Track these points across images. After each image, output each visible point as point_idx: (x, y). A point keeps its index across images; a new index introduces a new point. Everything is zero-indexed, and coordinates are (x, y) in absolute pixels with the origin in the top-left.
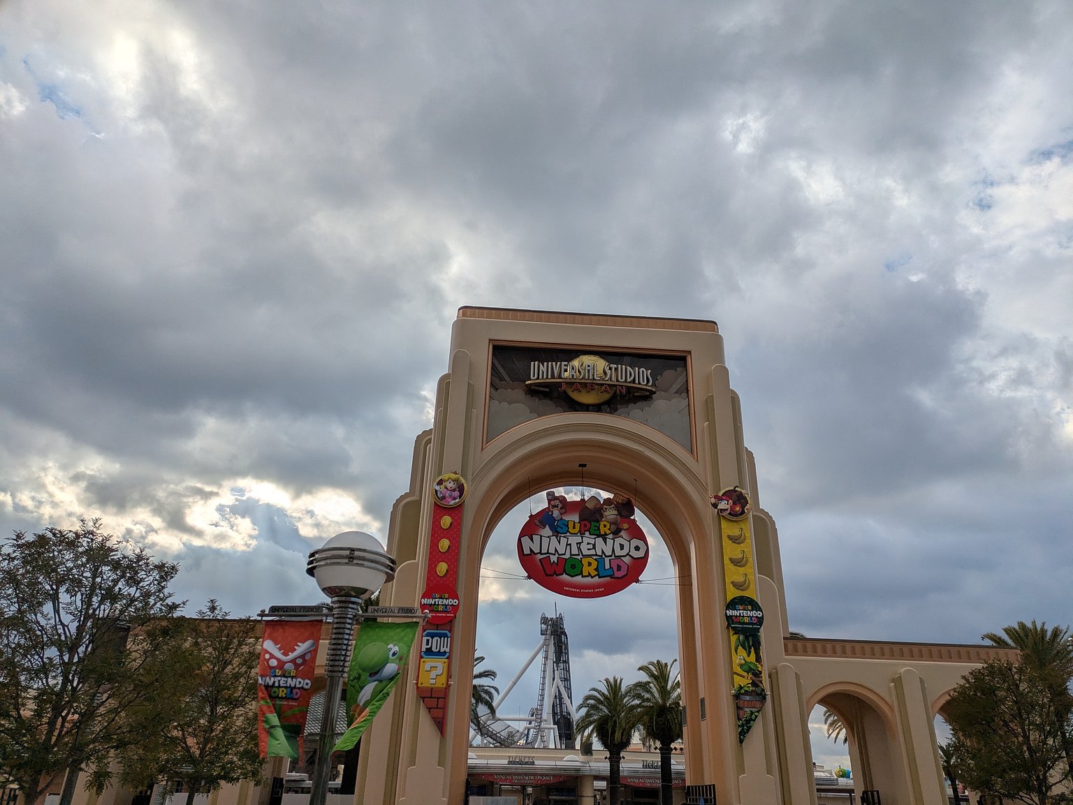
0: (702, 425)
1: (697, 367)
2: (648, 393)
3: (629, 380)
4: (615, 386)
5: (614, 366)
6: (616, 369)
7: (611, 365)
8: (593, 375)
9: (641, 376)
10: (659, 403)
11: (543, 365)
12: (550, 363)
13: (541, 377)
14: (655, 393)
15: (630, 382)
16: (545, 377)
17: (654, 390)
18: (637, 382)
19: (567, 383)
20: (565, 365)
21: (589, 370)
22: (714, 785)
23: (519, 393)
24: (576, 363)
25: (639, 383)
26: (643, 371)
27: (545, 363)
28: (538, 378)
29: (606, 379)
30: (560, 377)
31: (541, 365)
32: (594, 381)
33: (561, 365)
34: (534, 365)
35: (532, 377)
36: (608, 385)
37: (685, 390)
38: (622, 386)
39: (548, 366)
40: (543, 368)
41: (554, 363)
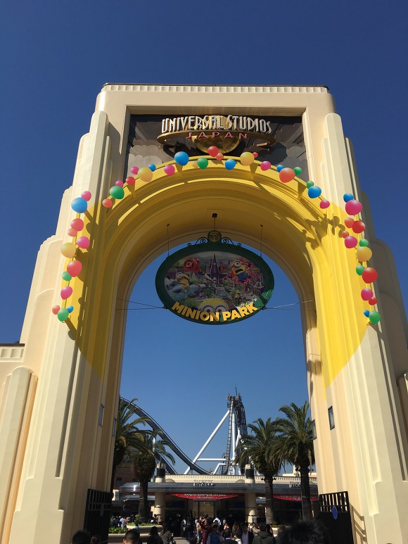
3: (249, 128)
4: (238, 133)
6: (238, 120)
7: (233, 117)
8: (217, 125)
9: (261, 125)
11: (172, 120)
12: (178, 119)
13: (170, 130)
15: (251, 130)
18: (257, 130)
20: (193, 119)
22: (346, 493)
26: (263, 122)
27: (174, 119)
28: (168, 131)
29: (229, 128)
30: (187, 129)
31: (170, 120)
32: (218, 130)
33: (188, 119)
34: (165, 121)
35: (163, 131)
36: (231, 132)
37: (300, 141)
38: (244, 133)
39: (176, 120)
40: (172, 122)
41: (182, 118)
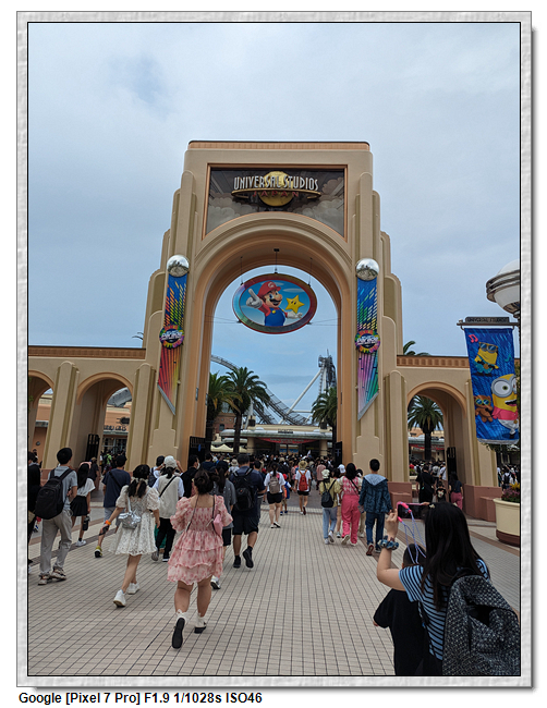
0: (351, 216)
1: (351, 177)
2: (316, 196)
3: (301, 187)
4: (292, 191)
5: (291, 177)
6: (292, 179)
7: (289, 177)
8: (276, 184)
9: (310, 184)
10: (324, 204)
11: (243, 179)
13: (241, 188)
15: (302, 189)
16: (243, 187)
17: (320, 194)
18: (307, 188)
19: (258, 191)
20: (257, 179)
21: (273, 181)
22: (342, 442)
23: (229, 201)
26: (312, 180)
28: (239, 189)
29: (286, 187)
30: (253, 187)
31: (241, 179)
32: (276, 189)
33: (254, 178)
34: (237, 179)
35: (235, 188)
36: (287, 191)
37: (341, 194)
38: (296, 191)
39: (245, 179)
41: (250, 177)
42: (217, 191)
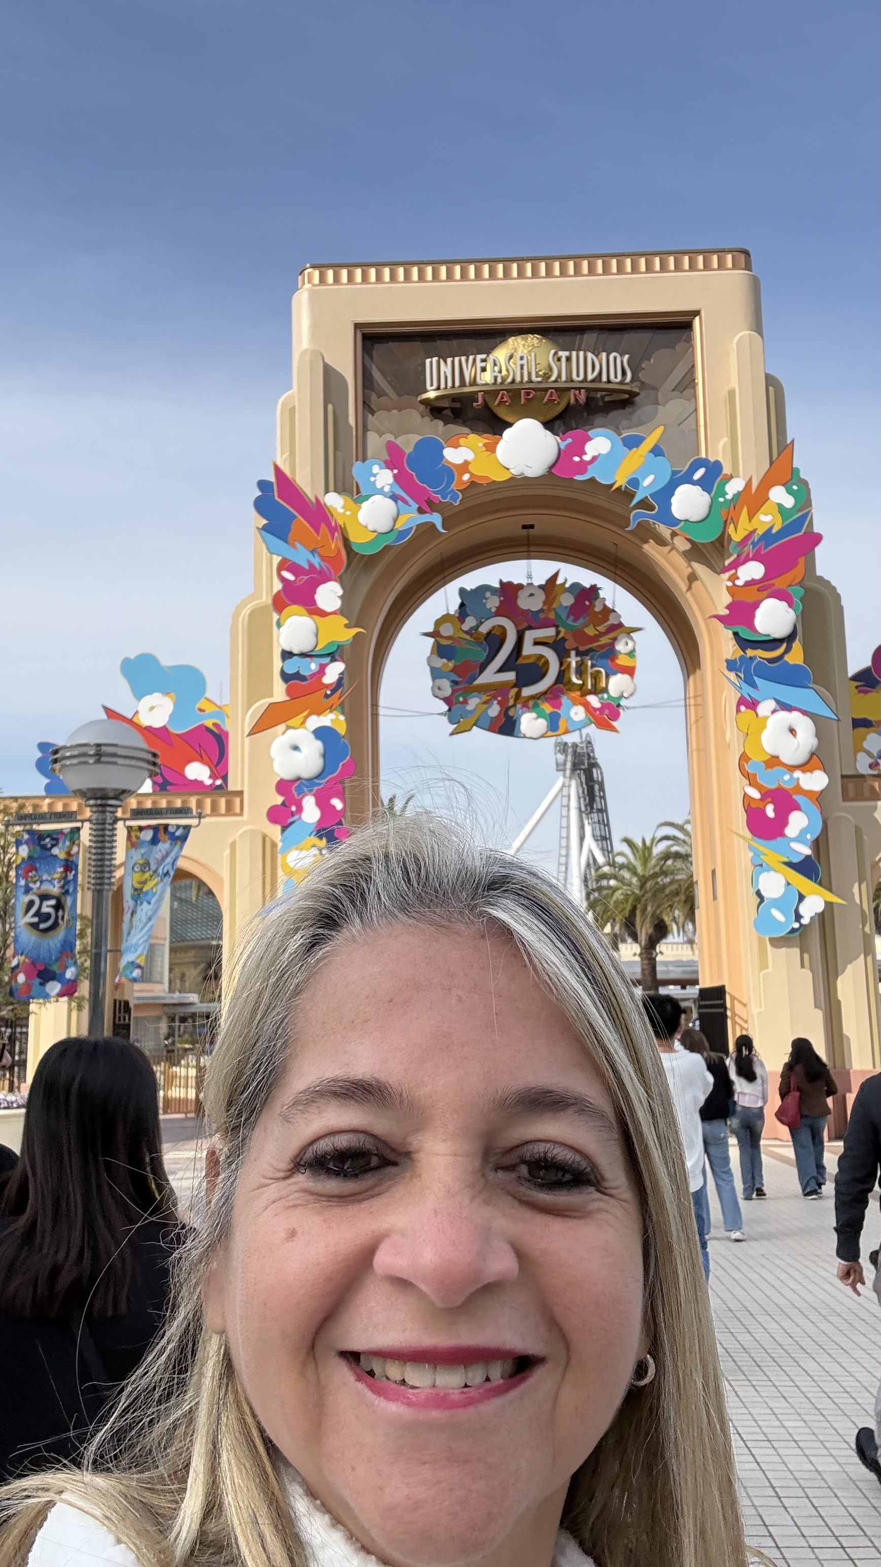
0: (715, 444)
1: (710, 337)
2: (627, 396)
3: (591, 377)
4: (569, 389)
5: (563, 354)
6: (569, 359)
7: (561, 353)
8: (529, 374)
9: (611, 367)
10: (647, 412)
11: (445, 362)
13: (443, 386)
14: (638, 394)
15: (593, 381)
16: (450, 384)
17: (637, 390)
18: (604, 379)
19: (485, 392)
20: (484, 361)
21: (522, 366)
22: (723, 987)
23: (413, 416)
24: (500, 354)
25: (609, 381)
26: (615, 358)
28: (438, 388)
29: (553, 378)
30: (474, 383)
31: (442, 362)
32: (531, 386)
34: (431, 363)
35: (429, 387)
36: (556, 389)
37: (689, 383)
38: (579, 389)
39: (453, 362)
40: (446, 369)
41: (463, 359)
42: (381, 394)
